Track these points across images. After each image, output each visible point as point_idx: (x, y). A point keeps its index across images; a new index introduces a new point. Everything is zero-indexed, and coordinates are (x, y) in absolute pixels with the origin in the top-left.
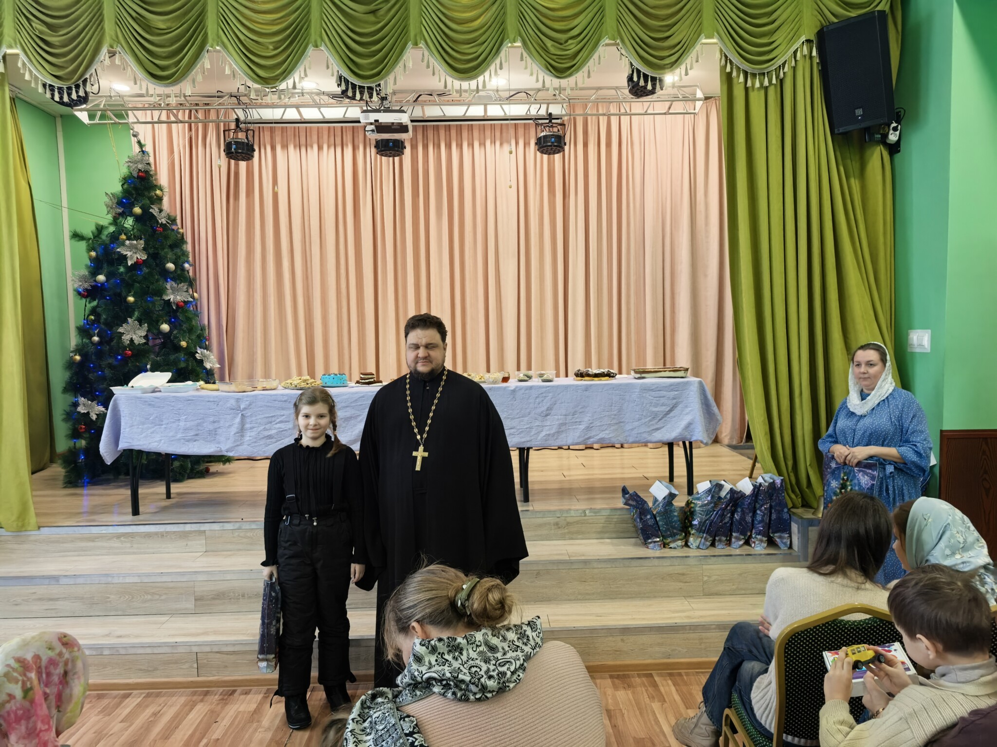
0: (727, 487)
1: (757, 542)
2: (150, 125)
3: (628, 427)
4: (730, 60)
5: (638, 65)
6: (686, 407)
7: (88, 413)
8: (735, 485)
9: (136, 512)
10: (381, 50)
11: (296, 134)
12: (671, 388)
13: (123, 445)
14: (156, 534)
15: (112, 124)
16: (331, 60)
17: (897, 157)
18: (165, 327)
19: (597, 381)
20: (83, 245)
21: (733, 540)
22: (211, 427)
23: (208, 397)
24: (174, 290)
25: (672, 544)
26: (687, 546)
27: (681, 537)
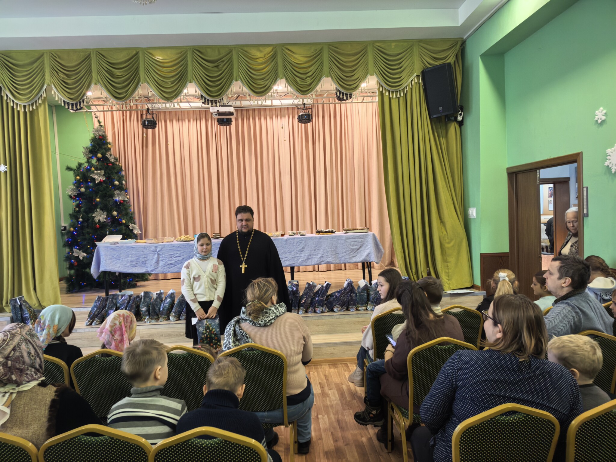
2: (102, 112)
3: (341, 256)
4: (382, 85)
5: (340, 88)
6: (367, 246)
7: (78, 256)
10: (220, 84)
12: (360, 237)
13: (101, 269)
16: (197, 89)
17: (463, 127)
18: (115, 213)
19: (326, 235)
20: (72, 173)
22: (143, 260)
23: (142, 246)
24: (118, 195)
25: (360, 308)
26: (367, 310)
27: (364, 305)
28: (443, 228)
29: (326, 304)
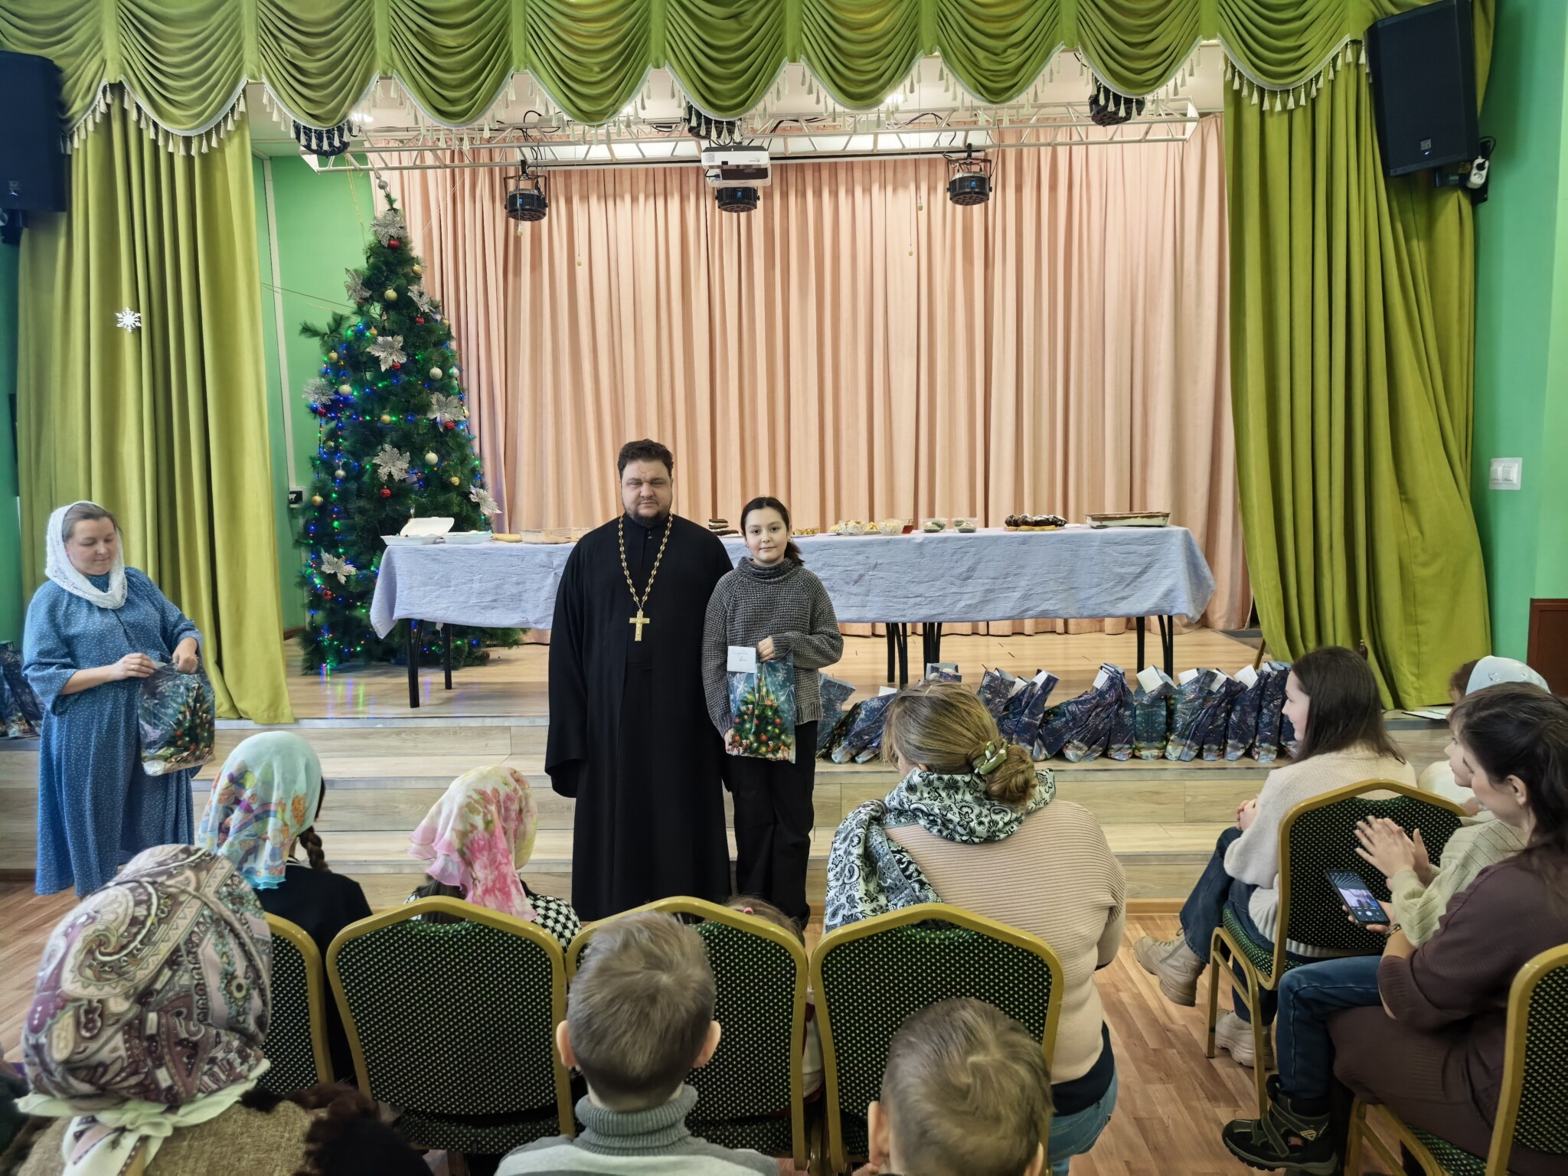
0: (1222, 678)
1: (1262, 753)
3: (1083, 595)
4: (1240, 73)
5: (1107, 81)
6: (1165, 567)
7: (335, 574)
8: (1232, 675)
9: (415, 703)
10: (746, 70)
11: (601, 177)
12: (1142, 540)
13: (400, 613)
14: (447, 730)
15: (353, 170)
16: (677, 86)
17: (1483, 208)
18: (432, 457)
19: (1038, 531)
21: (1228, 749)
22: (514, 590)
23: (511, 549)
24: (442, 406)
25: (1144, 753)
26: (1164, 757)
27: (1156, 744)
28: (1410, 520)
29: (1040, 736)
